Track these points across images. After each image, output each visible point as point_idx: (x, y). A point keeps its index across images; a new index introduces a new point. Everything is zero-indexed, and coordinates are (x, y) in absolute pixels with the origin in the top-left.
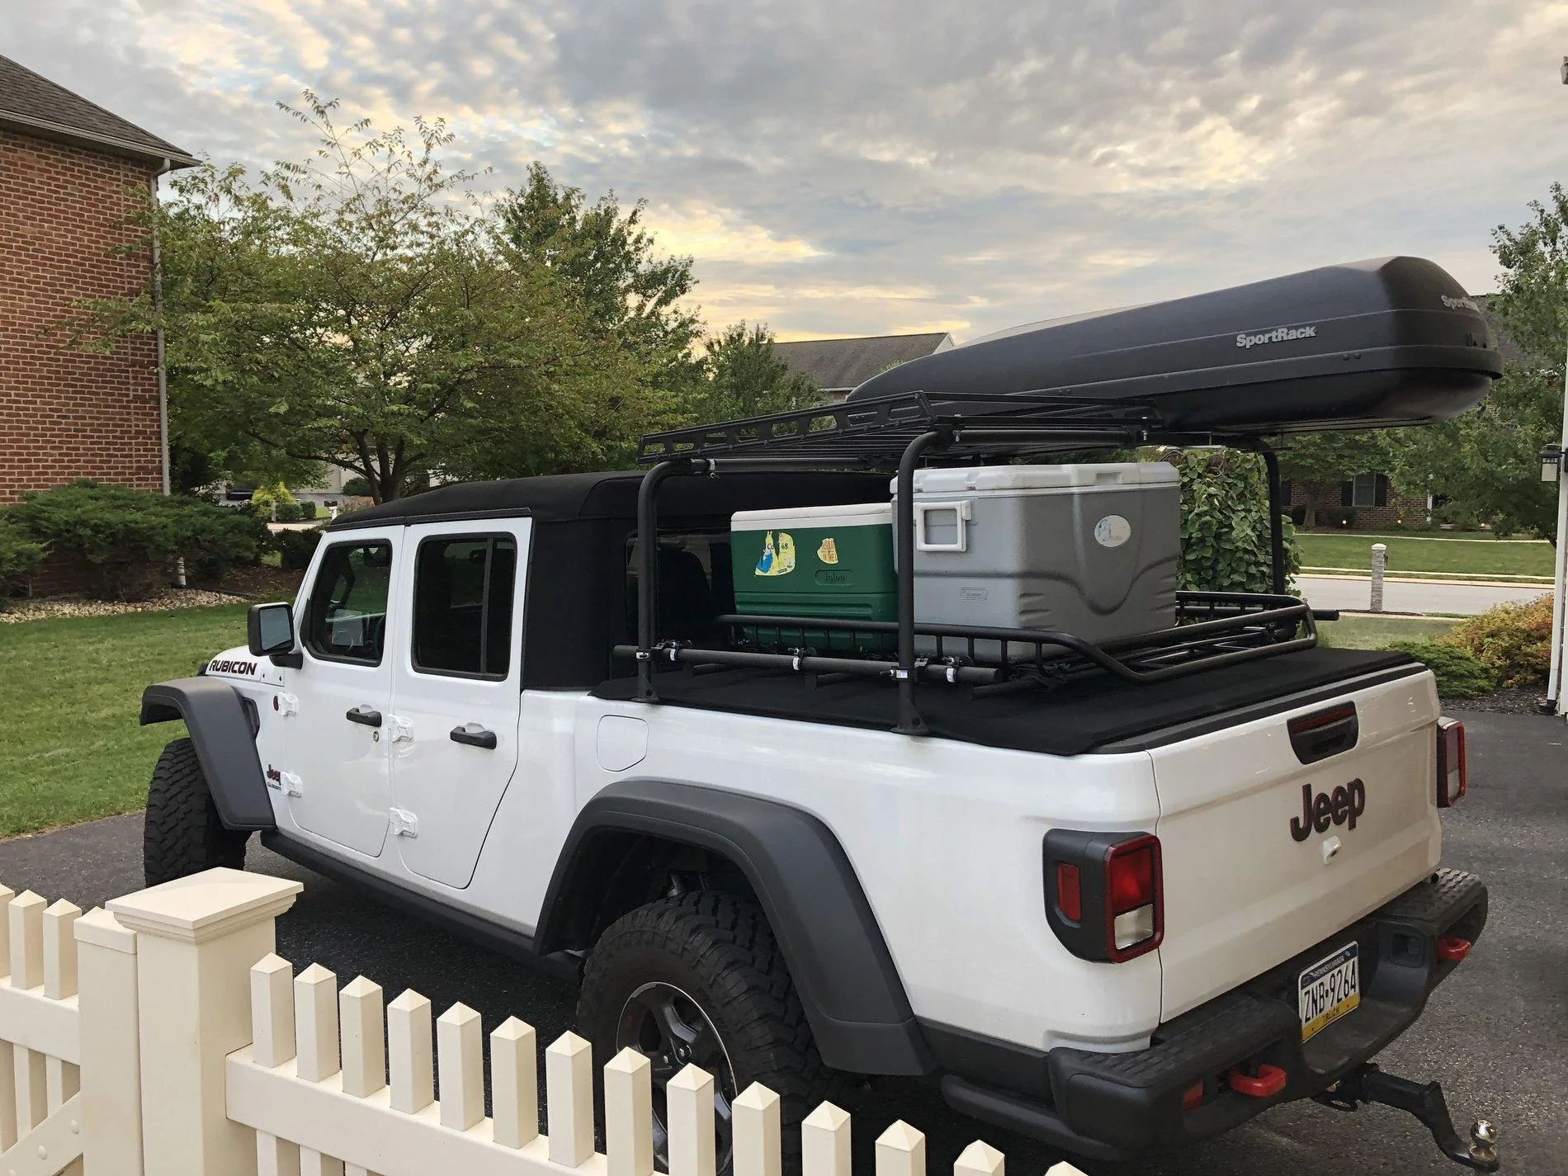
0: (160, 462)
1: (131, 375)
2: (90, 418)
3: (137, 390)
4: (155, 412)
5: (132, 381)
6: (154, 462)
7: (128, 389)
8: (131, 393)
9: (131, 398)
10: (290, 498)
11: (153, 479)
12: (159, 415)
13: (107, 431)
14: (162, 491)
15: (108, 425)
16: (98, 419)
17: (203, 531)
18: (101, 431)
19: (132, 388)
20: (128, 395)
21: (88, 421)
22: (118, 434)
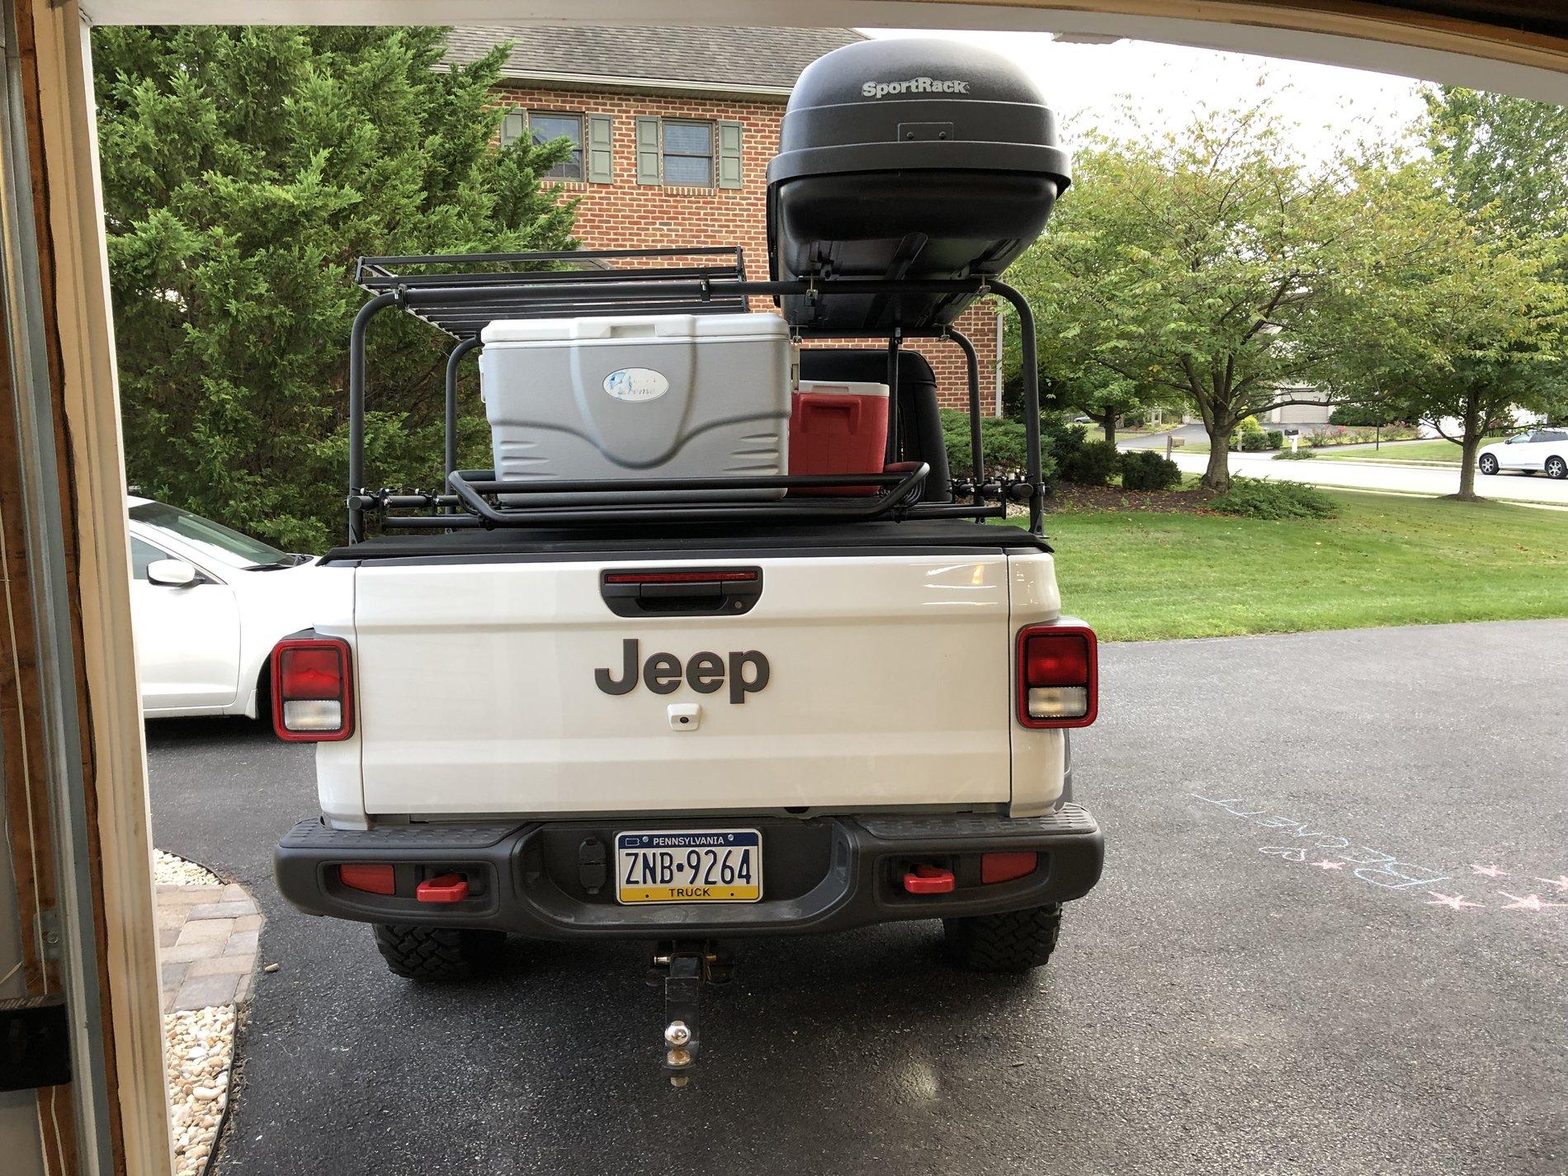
0: (995, 388)
1: (973, 311)
2: (937, 351)
3: (977, 325)
4: (992, 344)
5: (973, 317)
6: (989, 388)
7: (970, 324)
8: (973, 328)
9: (972, 332)
10: (1257, 427)
11: (988, 404)
12: (995, 346)
13: (950, 362)
14: (994, 414)
15: (951, 357)
16: (943, 352)
17: (1001, 449)
18: (945, 363)
19: (973, 322)
20: (970, 330)
21: (935, 354)
22: (959, 364)
